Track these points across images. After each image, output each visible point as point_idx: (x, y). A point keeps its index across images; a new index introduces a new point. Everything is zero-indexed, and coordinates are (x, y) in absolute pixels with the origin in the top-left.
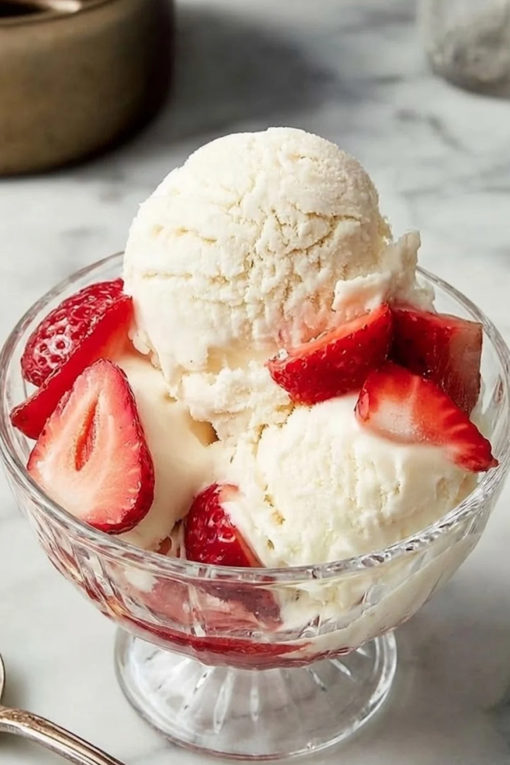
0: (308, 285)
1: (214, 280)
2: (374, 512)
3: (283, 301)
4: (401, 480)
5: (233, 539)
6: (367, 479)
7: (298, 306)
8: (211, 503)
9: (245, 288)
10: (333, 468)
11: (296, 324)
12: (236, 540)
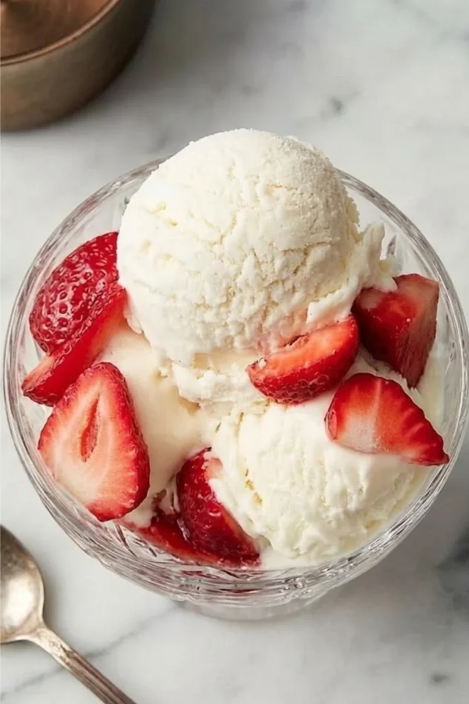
0: (284, 309)
1: (198, 306)
2: (340, 510)
3: (261, 322)
4: (364, 485)
5: (219, 514)
6: (334, 483)
7: (275, 325)
8: (200, 478)
9: (227, 313)
10: (305, 473)
11: (272, 335)
12: (222, 516)
